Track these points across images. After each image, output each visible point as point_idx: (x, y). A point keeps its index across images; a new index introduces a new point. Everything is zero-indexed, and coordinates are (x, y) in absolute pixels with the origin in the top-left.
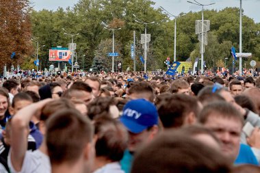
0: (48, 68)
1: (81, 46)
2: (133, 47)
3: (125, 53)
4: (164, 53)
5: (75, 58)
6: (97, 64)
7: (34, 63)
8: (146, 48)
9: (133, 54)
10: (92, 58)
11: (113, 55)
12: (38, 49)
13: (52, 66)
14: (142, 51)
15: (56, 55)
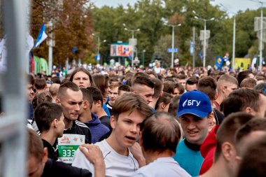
0: (109, 63)
1: (142, 42)
2: (193, 43)
3: (184, 49)
5: (135, 54)
7: (95, 58)
8: (205, 44)
9: (192, 50)
10: (152, 53)
11: (173, 51)
12: (99, 44)
13: (112, 61)
14: (202, 47)
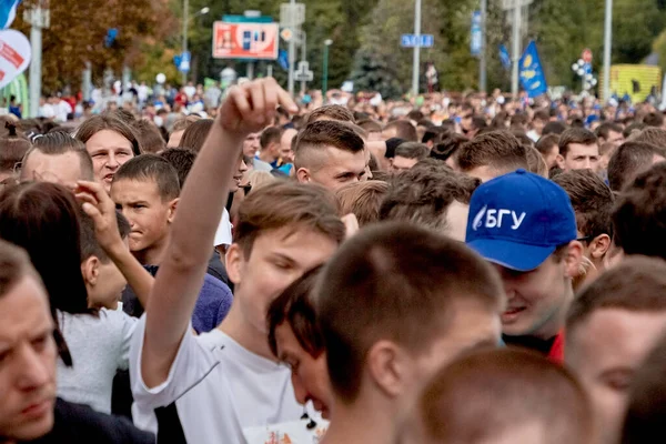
0: (217, 78)
1: (319, 13)
2: (479, 19)
3: (451, 37)
4: (573, 39)
5: (299, 51)
6: (367, 69)
7: (175, 63)
8: (518, 22)
9: (477, 41)
10: (352, 51)
11: (418, 41)
12: (187, 20)
13: (228, 73)
14: (507, 31)
15: (233, 39)
